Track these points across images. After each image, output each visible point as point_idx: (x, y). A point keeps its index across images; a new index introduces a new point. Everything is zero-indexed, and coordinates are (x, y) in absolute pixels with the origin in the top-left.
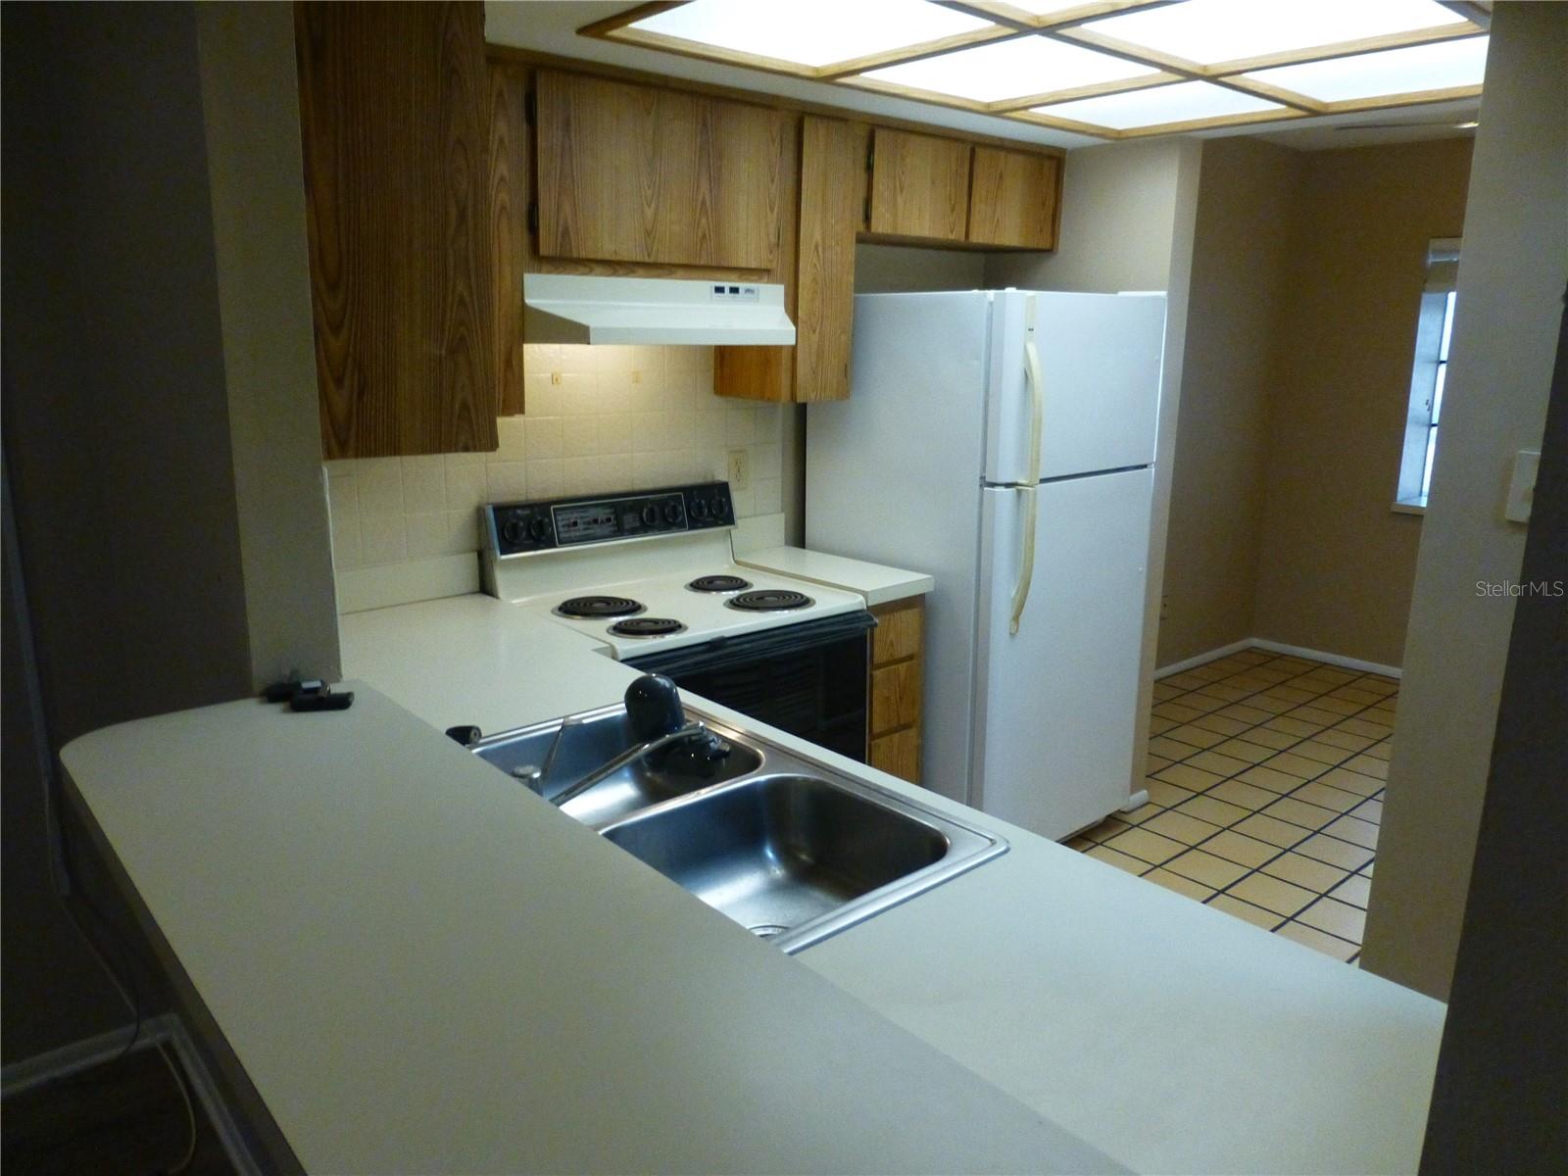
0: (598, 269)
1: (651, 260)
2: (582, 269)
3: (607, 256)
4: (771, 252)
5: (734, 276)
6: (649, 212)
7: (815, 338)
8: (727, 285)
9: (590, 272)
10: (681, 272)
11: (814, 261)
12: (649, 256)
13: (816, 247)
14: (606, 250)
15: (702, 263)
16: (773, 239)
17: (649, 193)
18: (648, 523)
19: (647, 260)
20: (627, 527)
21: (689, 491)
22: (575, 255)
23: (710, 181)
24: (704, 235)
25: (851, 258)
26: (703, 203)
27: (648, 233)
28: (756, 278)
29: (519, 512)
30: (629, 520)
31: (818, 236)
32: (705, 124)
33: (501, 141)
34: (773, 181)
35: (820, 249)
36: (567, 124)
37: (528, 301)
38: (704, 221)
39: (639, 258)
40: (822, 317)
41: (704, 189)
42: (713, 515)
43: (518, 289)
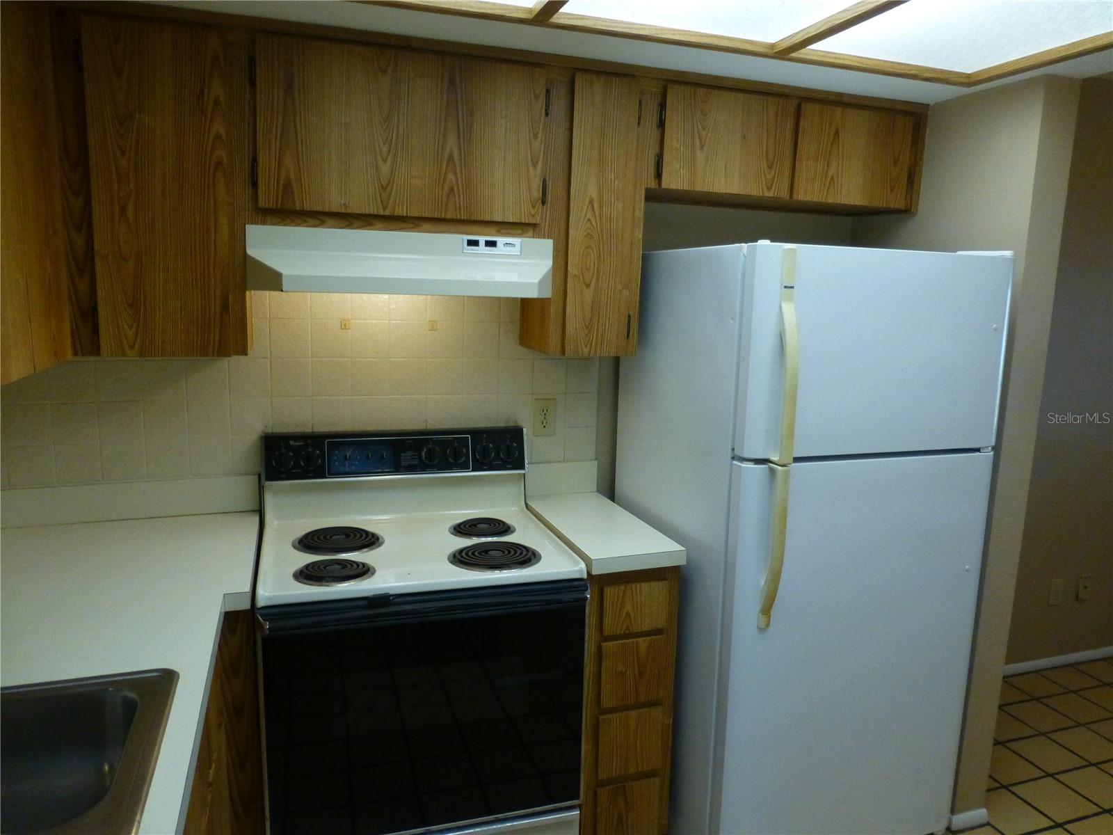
0: (330, 221)
1: (387, 213)
2: (311, 221)
3: (334, 210)
4: (534, 207)
5: (492, 229)
6: (385, 168)
7: (589, 294)
8: (482, 240)
9: (321, 224)
10: (427, 226)
11: (589, 215)
12: (384, 209)
13: (591, 202)
14: (335, 202)
15: (449, 216)
16: (537, 194)
17: (385, 149)
18: (427, 462)
19: (381, 212)
20: (403, 464)
21: (477, 434)
22: (298, 207)
23: (459, 137)
24: (452, 190)
25: (640, 214)
26: (451, 157)
27: (384, 188)
28: (520, 232)
29: (292, 443)
30: (406, 458)
31: (593, 191)
32: (452, 82)
33: (217, 102)
34: (535, 137)
35: (596, 205)
36: (289, 89)
37: (251, 252)
38: (450, 176)
39: (373, 211)
40: (598, 272)
41: (452, 142)
42: (501, 459)
43: (239, 240)
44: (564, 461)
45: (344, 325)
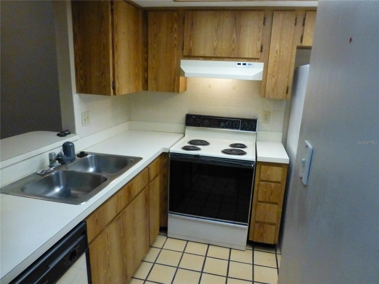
0: (201, 58)
1: (215, 56)
2: (196, 59)
3: (202, 55)
4: (258, 53)
5: (245, 60)
6: (215, 44)
7: (274, 79)
8: (242, 63)
9: (198, 59)
10: (226, 59)
11: (276, 55)
12: (214, 55)
13: (277, 51)
14: (202, 53)
15: (232, 56)
16: (259, 49)
17: (216, 39)
18: (227, 126)
19: (214, 56)
20: (221, 126)
21: (243, 120)
22: (193, 55)
23: (236, 33)
24: (233, 49)
25: (294, 54)
26: (234, 40)
27: (214, 49)
28: (254, 61)
29: (193, 117)
30: (222, 124)
31: (277, 48)
32: (235, 18)
33: (175, 29)
34: (260, 32)
35: (278, 52)
36: (192, 24)
37: (181, 67)
38: (233, 45)
39: (212, 56)
40: (278, 73)
41: (234, 36)
42: (249, 128)
43: (179, 64)
44: (272, 131)
45: (210, 87)
